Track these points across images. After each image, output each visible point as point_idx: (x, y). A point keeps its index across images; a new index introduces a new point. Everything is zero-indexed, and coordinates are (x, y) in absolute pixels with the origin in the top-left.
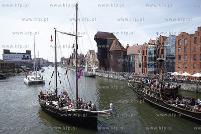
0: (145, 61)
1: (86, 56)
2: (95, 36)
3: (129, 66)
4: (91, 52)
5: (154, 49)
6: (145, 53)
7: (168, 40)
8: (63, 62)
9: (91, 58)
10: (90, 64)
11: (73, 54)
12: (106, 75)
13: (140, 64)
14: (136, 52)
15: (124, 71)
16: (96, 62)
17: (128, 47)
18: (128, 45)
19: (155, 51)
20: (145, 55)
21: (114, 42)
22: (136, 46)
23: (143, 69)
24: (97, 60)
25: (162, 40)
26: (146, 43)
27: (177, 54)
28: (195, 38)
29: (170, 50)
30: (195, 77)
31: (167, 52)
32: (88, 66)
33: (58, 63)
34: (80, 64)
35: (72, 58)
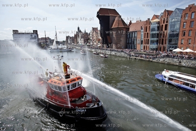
0: (147, 37)
1: (89, 34)
2: (98, 13)
3: (131, 43)
4: (94, 29)
5: (157, 25)
6: (148, 30)
7: (173, 15)
8: (69, 40)
9: (95, 35)
10: (94, 42)
11: (77, 32)
12: (108, 52)
13: (142, 41)
14: (139, 29)
15: (126, 47)
16: (99, 40)
17: (130, 23)
18: (131, 21)
19: (158, 27)
20: (148, 32)
22: (139, 22)
23: (144, 46)
24: (100, 38)
25: (167, 15)
26: (149, 19)
27: (181, 30)
29: (174, 25)
31: (171, 28)
32: (91, 44)
33: (64, 42)
34: (84, 43)
35: (76, 36)
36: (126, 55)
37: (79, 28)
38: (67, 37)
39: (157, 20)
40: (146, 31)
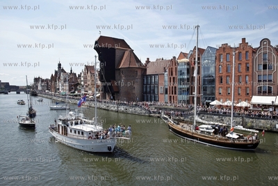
1: (80, 76)
2: (96, 43)
3: (150, 92)
4: (89, 68)
5: (186, 67)
6: (174, 73)
7: (205, 54)
8: (39, 85)
9: (89, 78)
10: (87, 89)
11: (56, 72)
12: (113, 107)
13: (166, 89)
14: (161, 71)
15: (143, 100)
16: (98, 86)
17: (148, 61)
18: (148, 59)
19: (188, 70)
20: (174, 76)
21: (127, 54)
23: (170, 97)
24: (99, 83)
26: (174, 57)
27: (217, 75)
28: (239, 53)
29: (208, 68)
30: (241, 108)
31: (204, 72)
32: (83, 92)
33: (28, 87)
34: (70, 90)
35: (55, 78)
36: (144, 111)
37: (60, 65)
38: (37, 80)
39: (186, 60)
40: (172, 75)
